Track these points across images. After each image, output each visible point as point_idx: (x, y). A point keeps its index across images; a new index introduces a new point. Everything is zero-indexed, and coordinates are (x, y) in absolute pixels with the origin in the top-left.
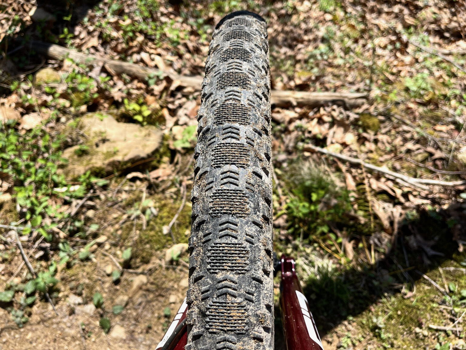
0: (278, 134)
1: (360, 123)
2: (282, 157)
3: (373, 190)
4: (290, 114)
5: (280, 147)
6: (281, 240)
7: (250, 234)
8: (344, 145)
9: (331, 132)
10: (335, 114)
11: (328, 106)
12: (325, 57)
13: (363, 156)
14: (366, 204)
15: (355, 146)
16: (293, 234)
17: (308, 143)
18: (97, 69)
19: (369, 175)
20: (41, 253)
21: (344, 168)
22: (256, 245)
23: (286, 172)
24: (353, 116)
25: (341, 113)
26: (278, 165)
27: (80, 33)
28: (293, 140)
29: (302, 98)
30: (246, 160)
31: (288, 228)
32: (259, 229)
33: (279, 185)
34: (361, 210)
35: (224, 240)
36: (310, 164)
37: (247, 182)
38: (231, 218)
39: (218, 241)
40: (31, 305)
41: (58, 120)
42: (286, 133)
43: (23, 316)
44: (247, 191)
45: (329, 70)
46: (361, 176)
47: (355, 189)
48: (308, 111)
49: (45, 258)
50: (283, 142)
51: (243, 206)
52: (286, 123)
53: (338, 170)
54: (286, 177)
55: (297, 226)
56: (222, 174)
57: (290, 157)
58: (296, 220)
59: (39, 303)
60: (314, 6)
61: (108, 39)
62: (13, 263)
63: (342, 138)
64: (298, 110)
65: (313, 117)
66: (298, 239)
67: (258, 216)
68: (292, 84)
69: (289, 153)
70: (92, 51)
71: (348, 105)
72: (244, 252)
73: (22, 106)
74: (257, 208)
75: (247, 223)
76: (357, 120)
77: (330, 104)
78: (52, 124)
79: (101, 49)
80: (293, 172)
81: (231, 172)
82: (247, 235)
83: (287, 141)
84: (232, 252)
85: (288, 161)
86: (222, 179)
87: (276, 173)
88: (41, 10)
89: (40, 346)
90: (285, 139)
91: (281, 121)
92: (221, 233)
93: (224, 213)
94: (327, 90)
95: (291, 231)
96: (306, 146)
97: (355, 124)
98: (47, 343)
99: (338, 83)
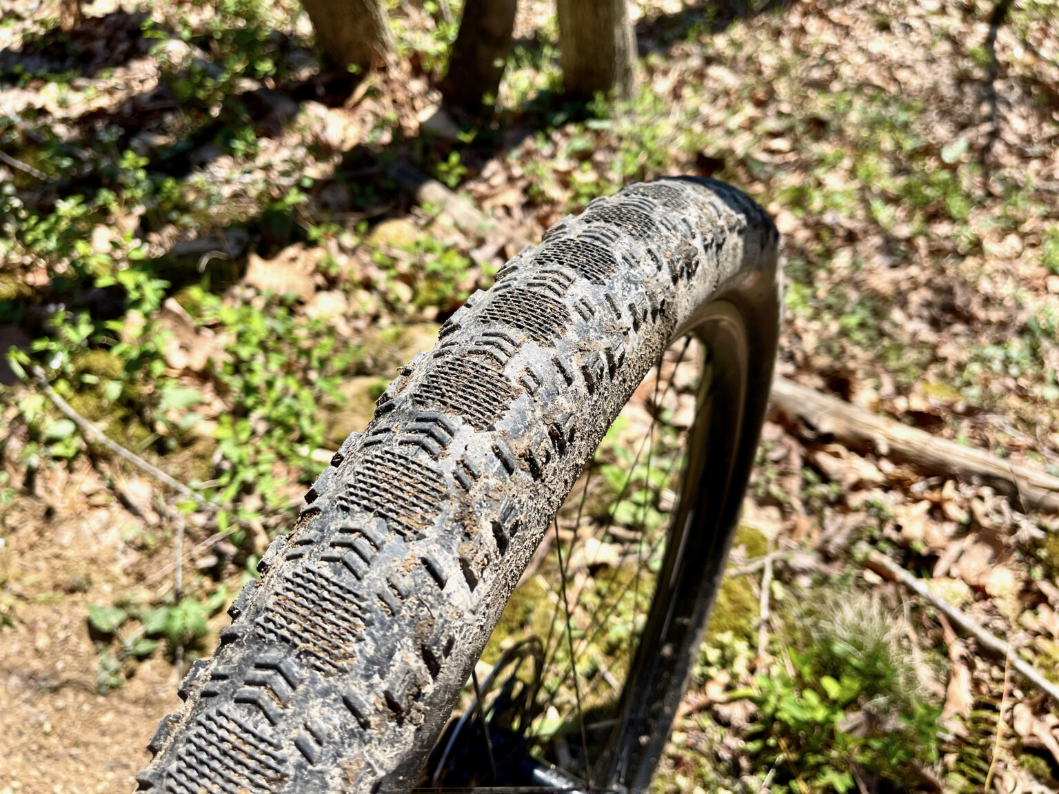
0: (817, 504)
1: (1043, 553)
2: (805, 559)
3: (1015, 735)
4: (864, 468)
5: (809, 536)
6: (719, 760)
7: (315, 728)
8: (980, 592)
9: (955, 547)
10: (979, 508)
11: (970, 483)
12: (1014, 371)
13: (1022, 638)
14: (982, 765)
15: (1008, 606)
16: (754, 757)
17: (883, 552)
18: (490, 249)
19: (1018, 694)
20: (211, 561)
21: (957, 648)
22: (319, 767)
23: (799, 598)
24: (1028, 528)
25: (999, 512)
26: (787, 575)
27: (494, 174)
28: (846, 531)
29: (908, 443)
30: (423, 518)
31: (750, 738)
32: (353, 724)
33: (768, 622)
34: (963, 773)
35: (239, 713)
36: (870, 606)
37: (388, 580)
38: (291, 659)
39: (228, 707)
40: (141, 658)
41: (375, 318)
42: (837, 508)
43: (116, 672)
44: (378, 604)
45: (1014, 401)
46: (997, 689)
47: (968, 713)
48: (913, 477)
49: (215, 573)
50: (822, 527)
51: (339, 643)
52: (845, 486)
53: (940, 646)
54: (794, 611)
55: (772, 742)
56: (343, 530)
57: (824, 568)
58: (776, 727)
59: (159, 661)
60: (1029, 253)
61: (539, 199)
62: (156, 558)
63: (981, 574)
64: (887, 466)
65: (919, 496)
66: (762, 776)
67: (371, 686)
68: (901, 404)
69: (827, 557)
70: (500, 212)
71: (1022, 499)
72: (270, 773)
73: (325, 274)
74: (379, 664)
75: (325, 693)
76: (1036, 544)
77: (976, 480)
78: (361, 324)
79: (517, 213)
80: (817, 606)
81: (364, 535)
82: (307, 728)
83: (831, 527)
84: (241, 757)
85: (815, 576)
86: (333, 545)
87: (772, 593)
88: (443, 117)
89: (116, 748)
90: (827, 522)
91: (835, 477)
92: (247, 688)
93: (284, 639)
94: (985, 444)
95: (753, 746)
96: (875, 556)
97: (1029, 550)
98: (130, 750)
99: (1023, 439)
